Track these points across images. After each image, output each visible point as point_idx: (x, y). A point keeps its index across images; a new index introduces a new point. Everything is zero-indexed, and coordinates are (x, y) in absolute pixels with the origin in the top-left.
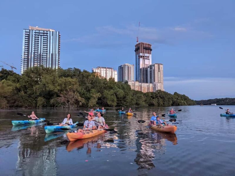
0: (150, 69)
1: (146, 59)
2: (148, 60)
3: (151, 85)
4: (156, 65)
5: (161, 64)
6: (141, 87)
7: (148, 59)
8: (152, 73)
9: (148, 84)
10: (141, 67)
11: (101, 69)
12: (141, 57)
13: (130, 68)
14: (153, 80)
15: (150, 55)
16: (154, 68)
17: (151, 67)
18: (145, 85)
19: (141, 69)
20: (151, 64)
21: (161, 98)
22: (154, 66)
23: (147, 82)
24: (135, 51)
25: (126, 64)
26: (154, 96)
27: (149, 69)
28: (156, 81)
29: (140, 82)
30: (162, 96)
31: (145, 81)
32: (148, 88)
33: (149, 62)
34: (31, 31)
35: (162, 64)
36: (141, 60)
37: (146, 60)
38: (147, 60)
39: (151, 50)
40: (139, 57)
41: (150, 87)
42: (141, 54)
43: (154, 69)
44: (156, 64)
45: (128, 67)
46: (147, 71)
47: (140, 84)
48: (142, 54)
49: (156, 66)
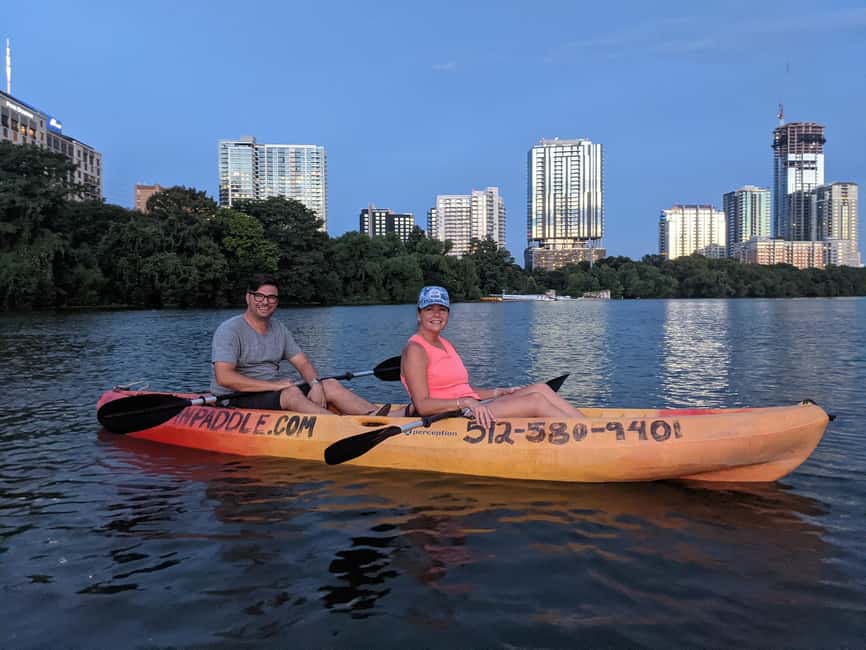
0: (818, 199)
1: (806, 168)
2: (814, 171)
3: (818, 245)
4: (836, 187)
5: (851, 184)
6: (790, 253)
7: (813, 168)
8: (824, 212)
9: (810, 244)
10: (791, 190)
11: (686, 211)
12: (792, 164)
13: (757, 199)
14: (825, 232)
15: (820, 158)
16: (831, 196)
17: (820, 192)
18: (801, 247)
19: (790, 196)
20: (821, 182)
21: (835, 281)
22: (830, 189)
23: (807, 238)
24: (774, 147)
25: (747, 188)
26: (819, 279)
27: (815, 197)
28: (836, 234)
29: (787, 239)
30: (836, 277)
31: (802, 235)
32: (811, 255)
33: (814, 179)
34: (547, 149)
35: (855, 182)
36: (791, 171)
37: (805, 171)
38: (810, 171)
39: (822, 141)
40: (786, 164)
41: (816, 251)
42: (791, 157)
43: (830, 200)
44: (838, 184)
45: (753, 197)
46: (808, 201)
47: (789, 243)
48: (794, 155)
49: (837, 189)
